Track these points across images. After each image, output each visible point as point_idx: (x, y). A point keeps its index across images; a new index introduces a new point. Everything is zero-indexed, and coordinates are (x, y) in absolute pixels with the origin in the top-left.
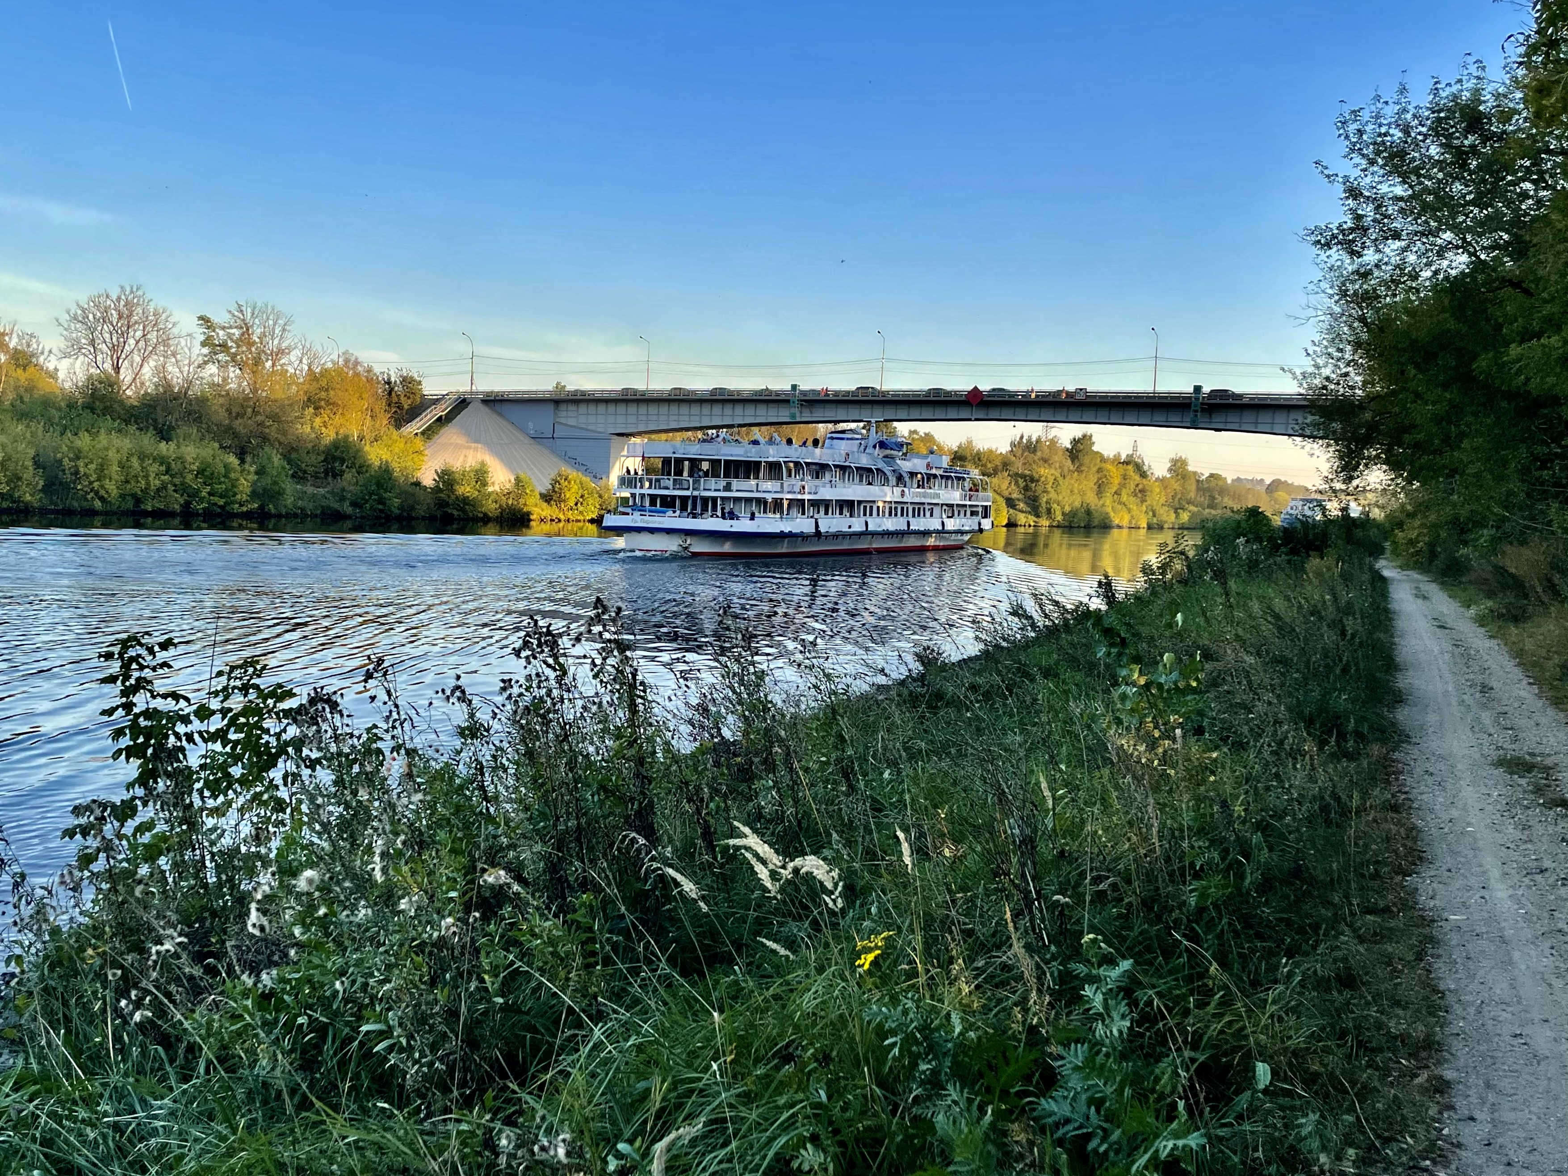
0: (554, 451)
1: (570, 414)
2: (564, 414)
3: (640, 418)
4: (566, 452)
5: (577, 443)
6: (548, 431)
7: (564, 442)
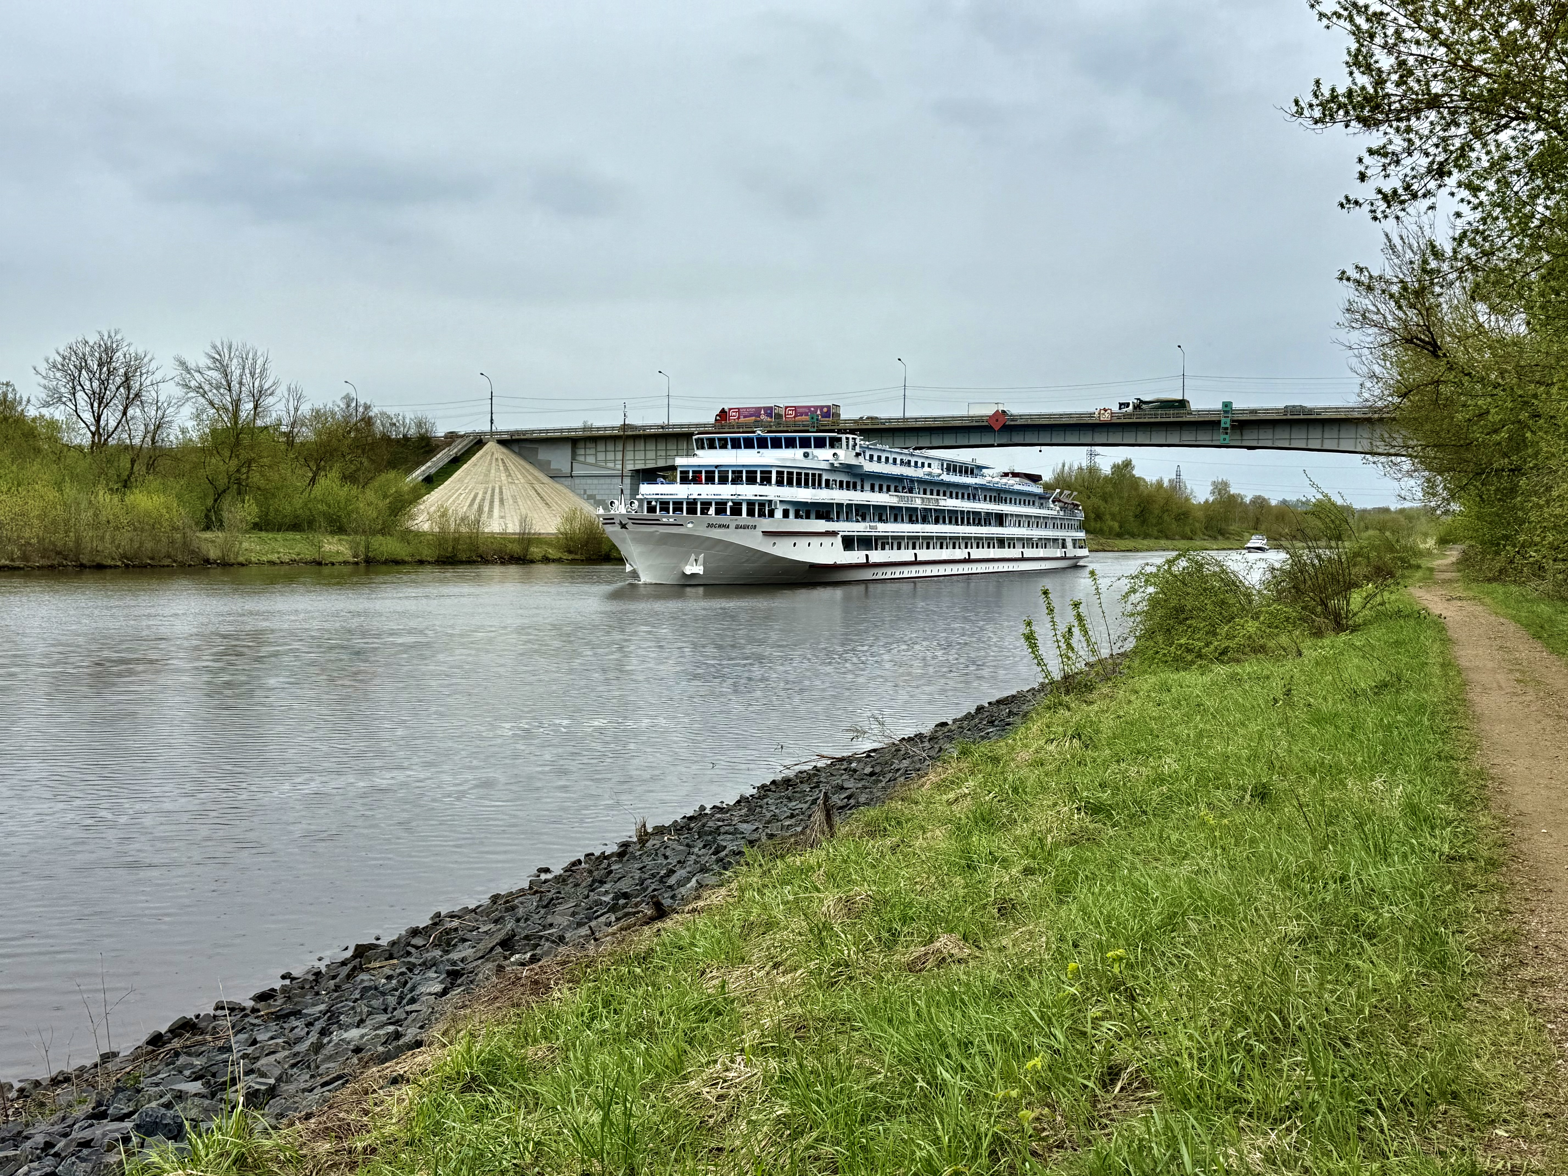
0: (573, 489)
1: (588, 451)
2: (582, 452)
3: (659, 453)
4: (585, 491)
5: (595, 481)
6: (566, 469)
7: (583, 481)
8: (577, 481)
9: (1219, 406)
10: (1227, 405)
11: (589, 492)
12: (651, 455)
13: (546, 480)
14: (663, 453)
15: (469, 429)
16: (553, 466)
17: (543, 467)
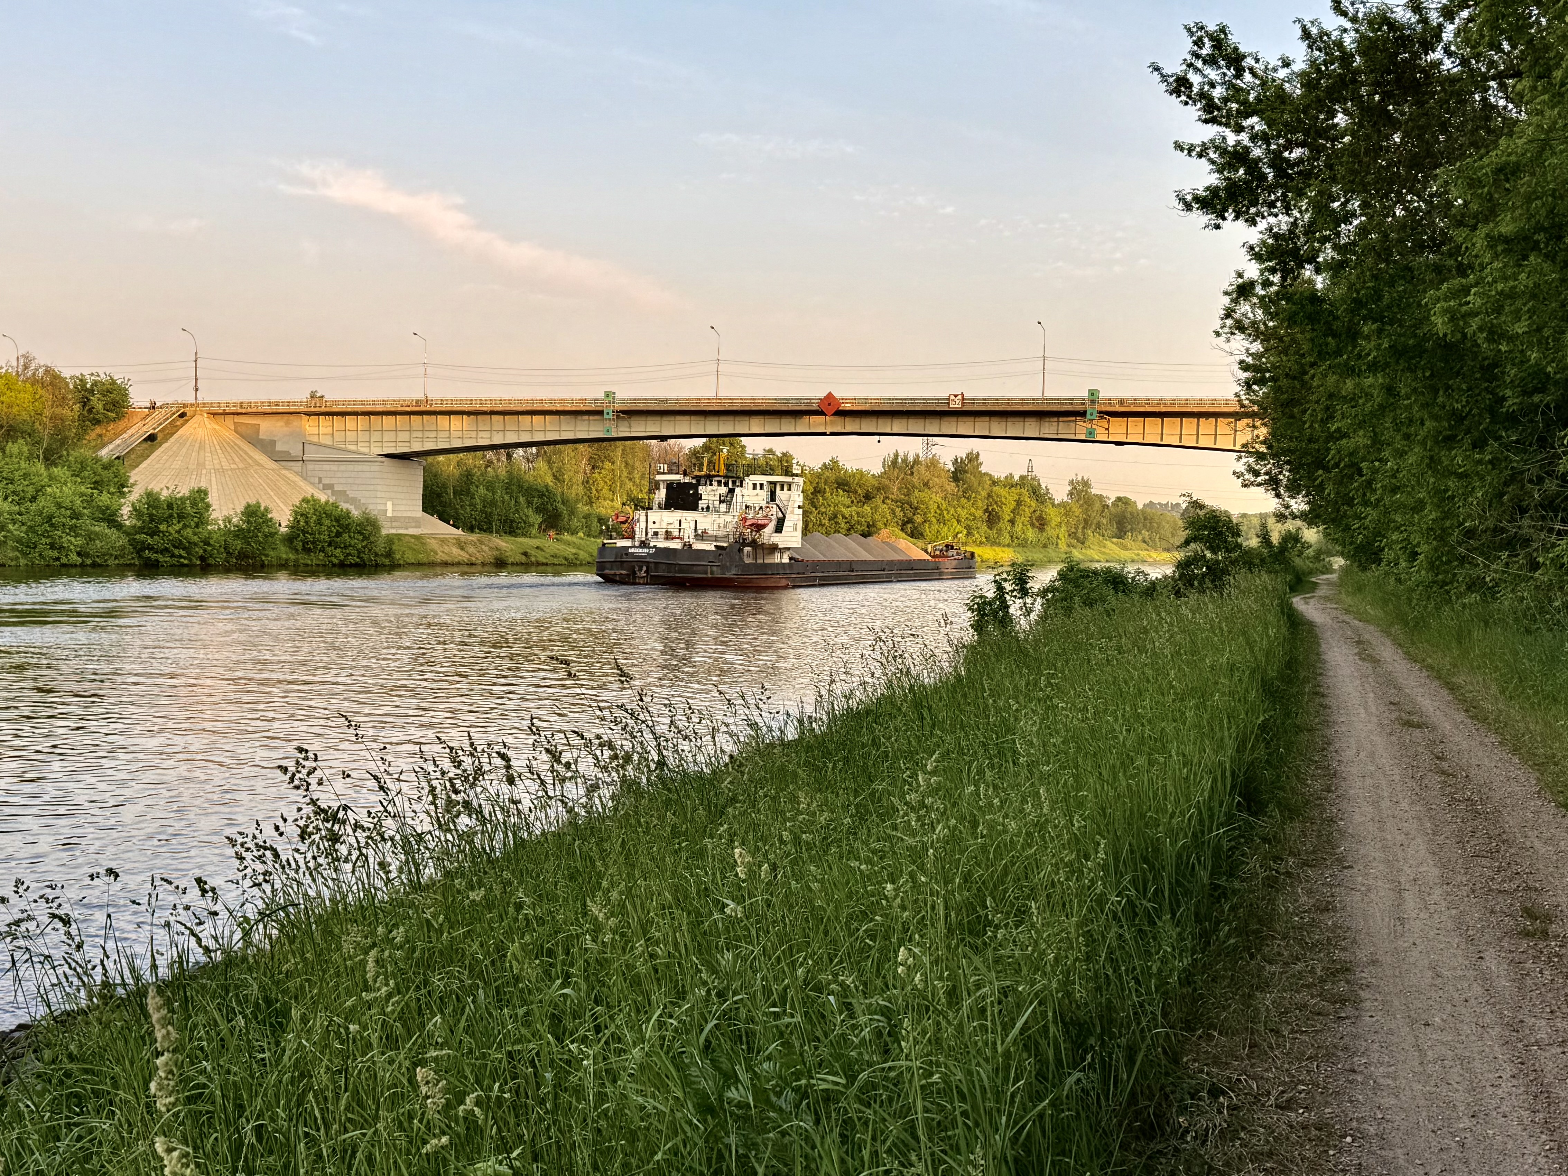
0: (305, 477)
1: (323, 430)
2: (315, 430)
3: (415, 434)
4: (320, 479)
5: (334, 467)
6: (296, 451)
7: (317, 467)
8: (310, 466)
9: (1085, 395)
10: (1092, 393)
11: (326, 481)
12: (403, 436)
13: (271, 464)
14: (420, 435)
15: (170, 400)
16: (279, 447)
17: (267, 447)
